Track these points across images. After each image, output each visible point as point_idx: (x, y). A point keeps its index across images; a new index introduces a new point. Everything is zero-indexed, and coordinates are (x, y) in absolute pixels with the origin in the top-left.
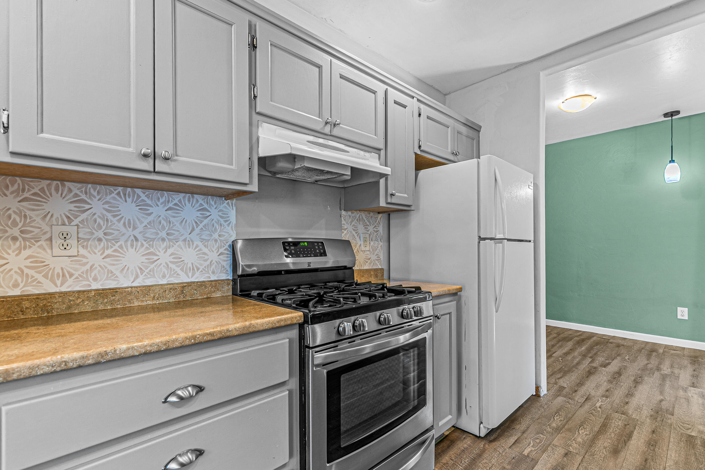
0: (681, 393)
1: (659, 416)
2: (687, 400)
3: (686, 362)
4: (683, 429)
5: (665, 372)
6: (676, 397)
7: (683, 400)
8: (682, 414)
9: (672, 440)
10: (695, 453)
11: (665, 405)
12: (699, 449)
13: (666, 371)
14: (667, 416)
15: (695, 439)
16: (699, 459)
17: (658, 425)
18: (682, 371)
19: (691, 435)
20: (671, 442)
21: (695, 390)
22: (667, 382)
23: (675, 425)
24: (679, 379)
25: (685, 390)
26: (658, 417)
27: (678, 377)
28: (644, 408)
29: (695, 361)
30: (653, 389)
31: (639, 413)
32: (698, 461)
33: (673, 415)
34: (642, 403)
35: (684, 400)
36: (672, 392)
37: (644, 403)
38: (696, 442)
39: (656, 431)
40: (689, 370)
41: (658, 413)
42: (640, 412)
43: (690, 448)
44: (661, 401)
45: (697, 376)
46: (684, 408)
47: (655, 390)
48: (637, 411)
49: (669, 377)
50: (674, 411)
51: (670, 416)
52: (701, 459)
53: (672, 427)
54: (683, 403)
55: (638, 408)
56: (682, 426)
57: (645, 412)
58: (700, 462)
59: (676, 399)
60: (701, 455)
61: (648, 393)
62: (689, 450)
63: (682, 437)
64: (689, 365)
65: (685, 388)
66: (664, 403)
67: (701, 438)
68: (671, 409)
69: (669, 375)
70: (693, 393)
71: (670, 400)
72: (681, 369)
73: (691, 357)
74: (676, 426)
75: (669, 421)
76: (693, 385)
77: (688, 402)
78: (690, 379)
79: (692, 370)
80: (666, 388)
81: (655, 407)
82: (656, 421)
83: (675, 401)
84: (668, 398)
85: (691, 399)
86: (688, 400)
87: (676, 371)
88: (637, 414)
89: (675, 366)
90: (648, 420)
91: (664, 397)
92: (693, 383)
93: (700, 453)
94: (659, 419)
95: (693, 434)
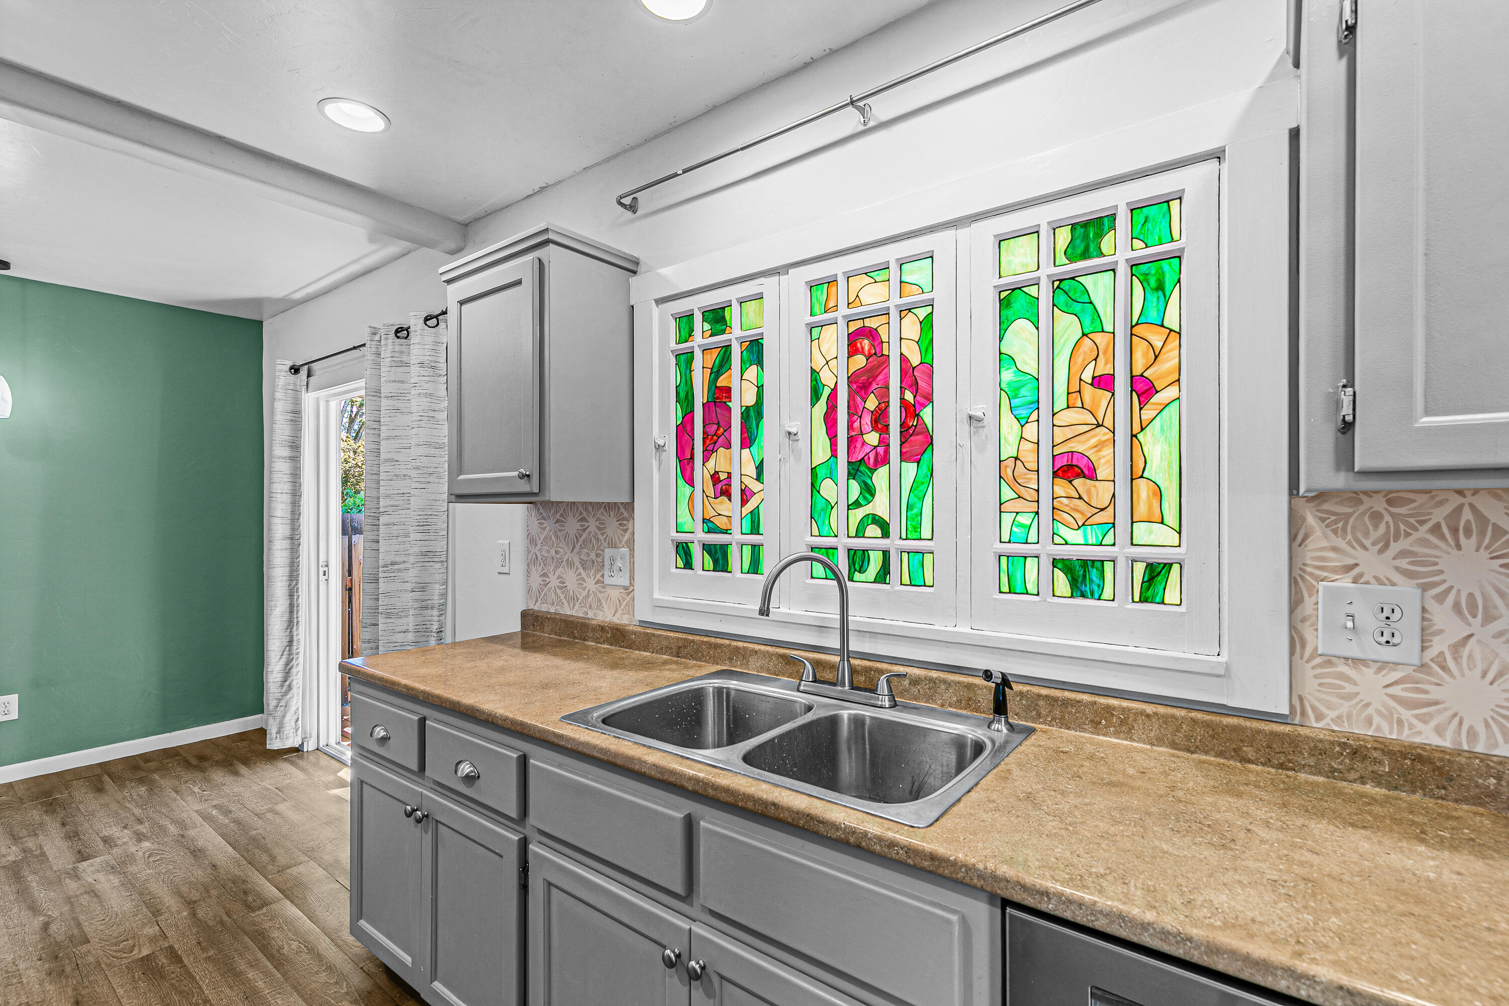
0: (72, 886)
1: (63, 962)
2: (92, 894)
3: (36, 815)
4: (124, 955)
5: (9, 858)
6: (69, 900)
7: (85, 900)
8: (101, 928)
9: (120, 991)
10: (172, 985)
11: (58, 930)
12: (173, 973)
13: (9, 854)
14: (79, 951)
15: (155, 959)
16: (184, 991)
17: (75, 982)
18: (41, 837)
19: (144, 957)
20: (123, 998)
21: (92, 865)
22: (29, 879)
23: (105, 959)
24: (48, 859)
25: (75, 875)
26: (64, 966)
27: (43, 854)
28: (22, 966)
29: (51, 804)
30: (11, 911)
31: (19, 986)
32: (185, 994)
33: (89, 942)
34: (10, 958)
35: (86, 896)
36: (53, 894)
37: (12, 956)
38: (160, 963)
39: (80, 998)
40: (53, 826)
41: (57, 957)
42: (19, 983)
43: (158, 983)
44: (46, 926)
45: (76, 834)
46: (98, 913)
47: (16, 910)
48: (12, 985)
49: (25, 865)
50: (84, 932)
51: (84, 948)
52: (186, 989)
53: (103, 966)
54: (88, 903)
55: (9, 977)
56: (119, 951)
57: (32, 975)
58: (188, 994)
59: (72, 904)
60: (181, 980)
61: (7, 928)
62: (159, 986)
63: (132, 971)
64: (47, 818)
65: (72, 872)
66: (53, 927)
67: (162, 949)
68: (76, 931)
69: (22, 860)
70: (93, 873)
71: (61, 914)
72: (36, 835)
73: (37, 798)
74: (108, 958)
75: (91, 959)
76: (83, 857)
77: (96, 896)
78: (68, 847)
79: (58, 826)
80: (36, 894)
81: (43, 948)
82: (67, 977)
83: (72, 910)
84: (55, 914)
85: (98, 887)
86: (92, 892)
87: (30, 843)
88: (16, 991)
89: (21, 835)
90: (49, 987)
91: (46, 915)
92: (79, 852)
93: (177, 979)
94: (68, 969)
95: (145, 952)
